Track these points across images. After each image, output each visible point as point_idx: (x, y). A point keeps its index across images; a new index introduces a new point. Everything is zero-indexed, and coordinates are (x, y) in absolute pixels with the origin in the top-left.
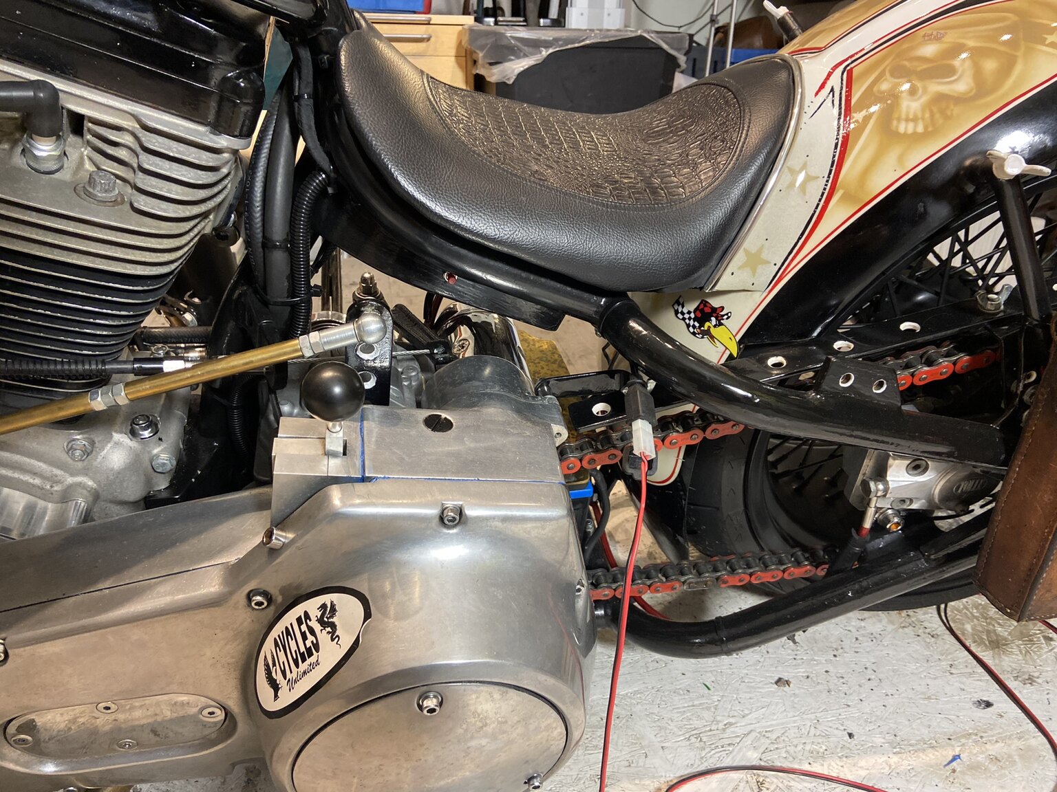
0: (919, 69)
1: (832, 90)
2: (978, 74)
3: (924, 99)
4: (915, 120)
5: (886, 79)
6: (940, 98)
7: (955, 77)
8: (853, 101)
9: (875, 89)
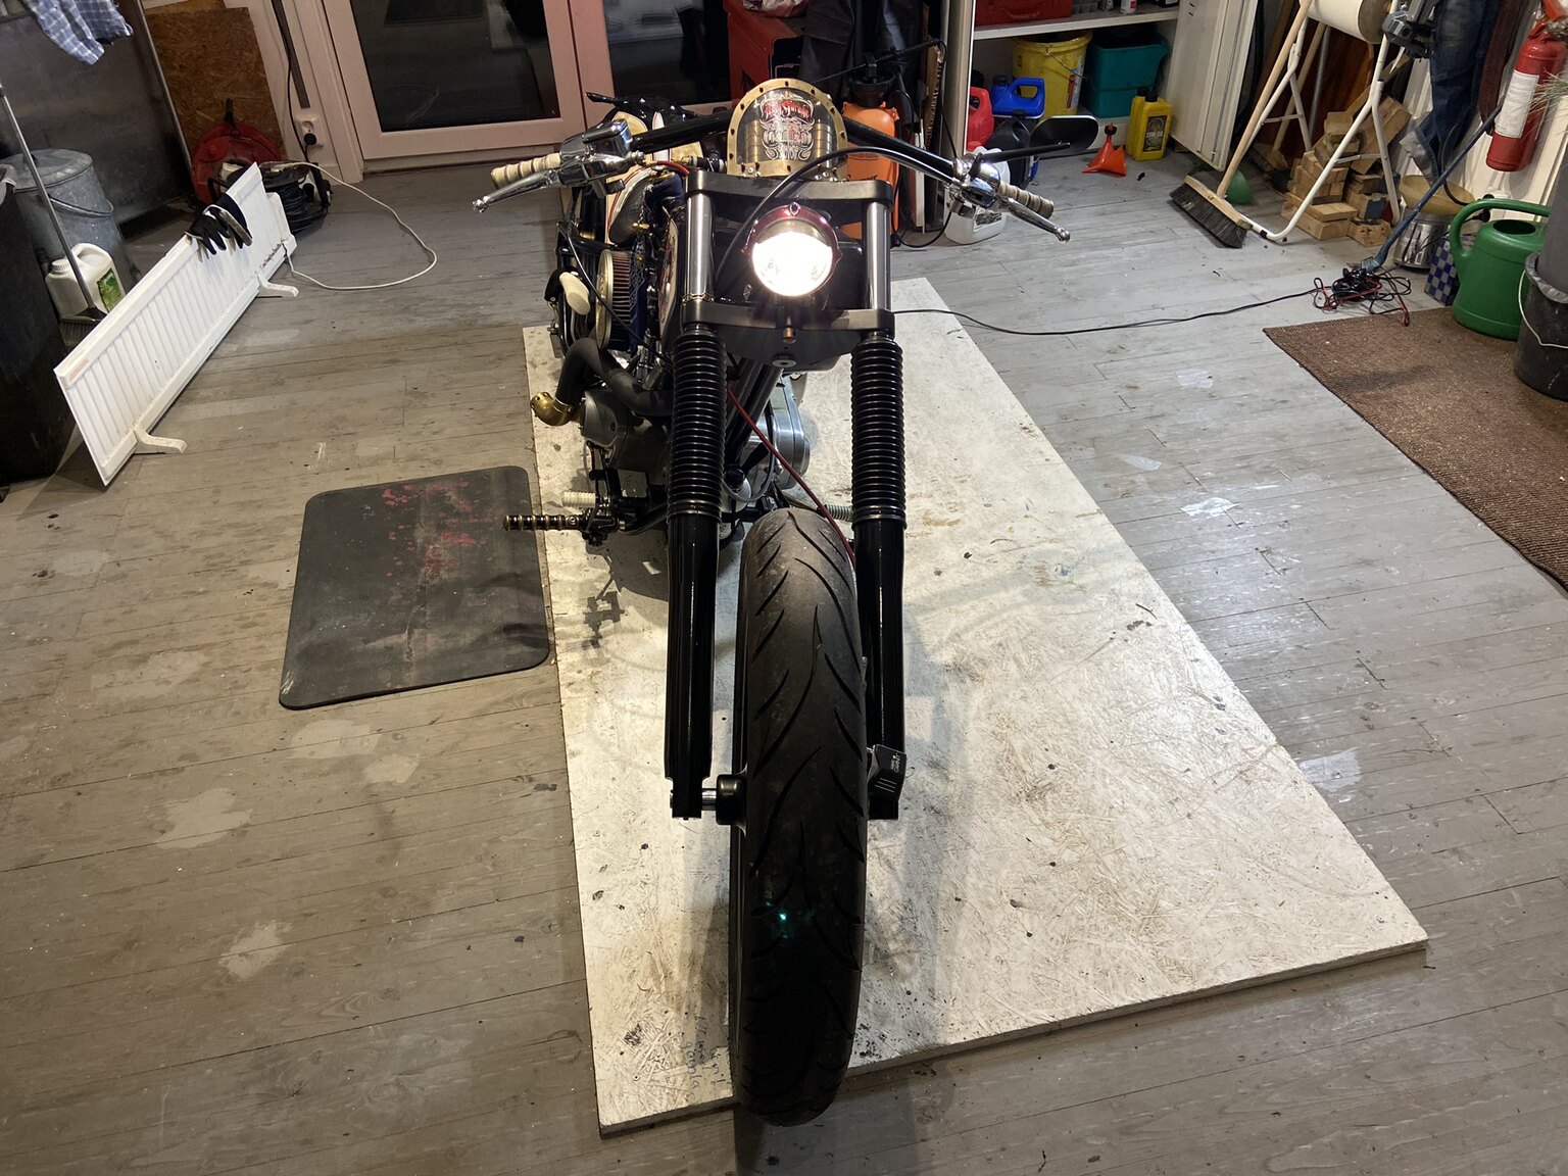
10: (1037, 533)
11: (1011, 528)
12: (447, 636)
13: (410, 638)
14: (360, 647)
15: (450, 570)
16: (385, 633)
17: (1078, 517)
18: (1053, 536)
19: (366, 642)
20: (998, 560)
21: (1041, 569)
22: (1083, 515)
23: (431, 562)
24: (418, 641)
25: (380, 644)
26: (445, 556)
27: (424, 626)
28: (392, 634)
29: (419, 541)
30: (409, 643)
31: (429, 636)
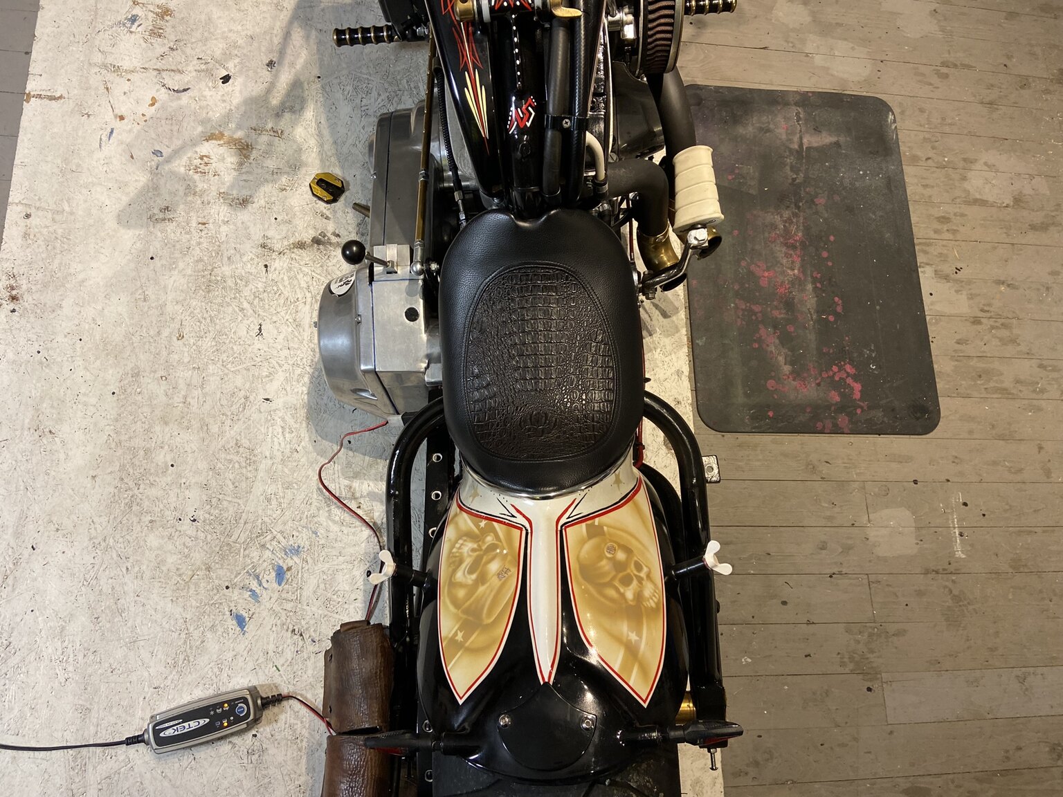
0: (485, 557)
1: (513, 516)
2: (461, 585)
3: (465, 554)
4: (460, 548)
5: (493, 540)
6: (461, 562)
7: (466, 572)
8: (495, 524)
9: (492, 534)
10: (126, 86)
11: (152, 105)
12: (768, 130)
13: (801, 138)
14: (842, 139)
15: (773, 226)
16: (823, 152)
17: (61, 97)
18: (110, 77)
19: (837, 144)
20: (196, 62)
21: (156, 32)
22: (52, 98)
23: (794, 247)
24: (793, 133)
25: (826, 139)
26: (780, 251)
27: (791, 150)
28: (816, 149)
29: (810, 287)
30: (801, 131)
31: (784, 137)
